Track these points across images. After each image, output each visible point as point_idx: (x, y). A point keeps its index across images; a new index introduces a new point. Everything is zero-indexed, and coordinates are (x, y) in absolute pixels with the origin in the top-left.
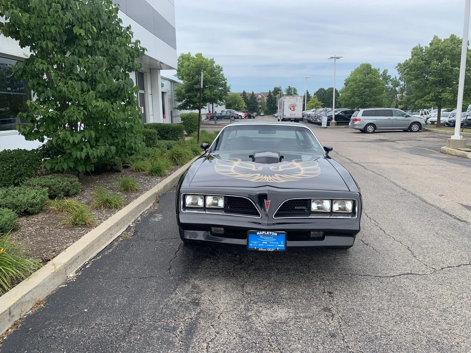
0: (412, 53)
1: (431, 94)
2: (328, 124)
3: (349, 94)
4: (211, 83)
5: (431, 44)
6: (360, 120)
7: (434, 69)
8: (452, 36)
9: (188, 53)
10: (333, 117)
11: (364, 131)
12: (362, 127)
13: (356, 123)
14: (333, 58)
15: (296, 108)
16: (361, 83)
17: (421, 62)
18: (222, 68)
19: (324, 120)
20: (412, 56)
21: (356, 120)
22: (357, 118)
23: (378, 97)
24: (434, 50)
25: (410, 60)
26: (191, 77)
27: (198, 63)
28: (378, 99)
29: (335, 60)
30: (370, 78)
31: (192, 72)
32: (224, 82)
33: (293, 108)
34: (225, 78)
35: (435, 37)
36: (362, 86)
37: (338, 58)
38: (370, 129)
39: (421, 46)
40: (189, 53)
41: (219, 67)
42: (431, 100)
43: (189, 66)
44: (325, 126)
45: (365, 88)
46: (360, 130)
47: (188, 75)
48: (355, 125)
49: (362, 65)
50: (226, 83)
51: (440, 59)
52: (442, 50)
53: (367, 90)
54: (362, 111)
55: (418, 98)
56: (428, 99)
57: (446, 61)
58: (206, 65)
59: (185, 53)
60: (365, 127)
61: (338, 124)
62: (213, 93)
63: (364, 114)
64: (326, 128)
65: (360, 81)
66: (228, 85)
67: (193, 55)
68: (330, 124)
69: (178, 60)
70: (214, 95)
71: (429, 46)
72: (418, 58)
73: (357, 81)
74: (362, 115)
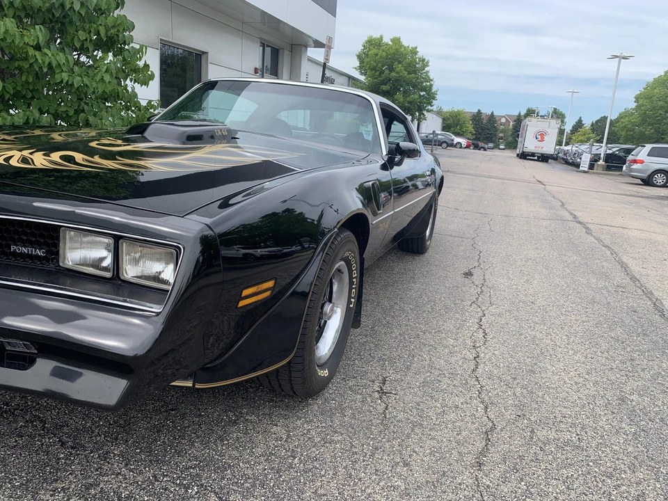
2: (591, 167)
3: (636, 119)
4: (408, 84)
6: (642, 162)
9: (379, 36)
10: (602, 156)
11: (648, 182)
12: (645, 175)
13: (635, 166)
14: (617, 57)
15: (546, 138)
16: (661, 103)
18: (428, 63)
19: (586, 160)
21: (635, 162)
22: (638, 158)
26: (378, 73)
27: (391, 51)
29: (620, 62)
31: (380, 65)
32: (428, 84)
33: (541, 136)
34: (431, 78)
36: (662, 107)
37: (625, 58)
38: (660, 179)
40: (381, 37)
41: (423, 60)
43: (377, 55)
44: (586, 169)
46: (642, 180)
47: (373, 69)
48: (631, 170)
50: (431, 85)
54: (649, 147)
58: (405, 56)
59: (374, 37)
60: (650, 176)
61: (608, 168)
62: (408, 99)
63: (652, 153)
64: (585, 172)
65: (660, 100)
66: (434, 89)
67: (387, 40)
68: (596, 166)
69: (364, 46)
70: (410, 103)
73: (654, 99)
74: (649, 155)
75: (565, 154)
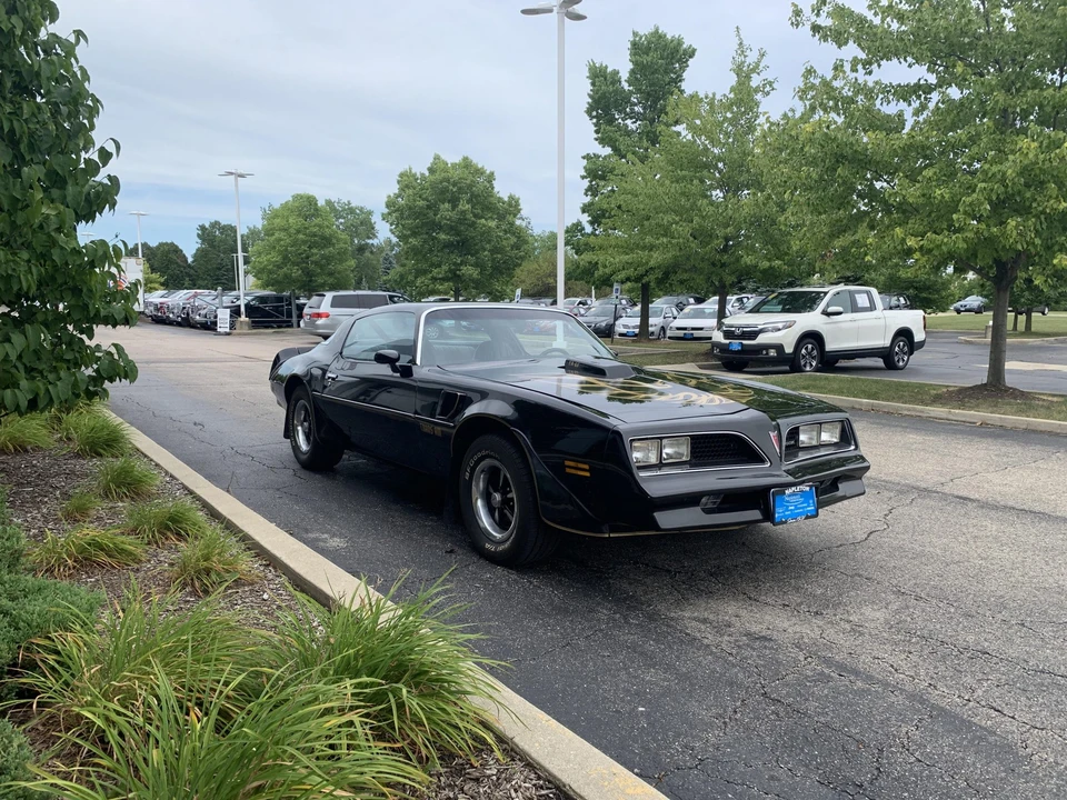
0: (399, 182)
1: (444, 267)
2: (232, 326)
3: (275, 257)
5: (431, 170)
6: (327, 316)
7: (445, 218)
8: (465, 159)
10: (243, 309)
13: (320, 322)
14: (232, 174)
16: (301, 236)
17: (422, 203)
19: (224, 316)
20: (402, 189)
21: (319, 316)
22: (321, 311)
23: (339, 267)
24: (441, 182)
25: (398, 196)
28: (339, 273)
29: (236, 181)
30: (320, 226)
35: (437, 158)
36: (304, 242)
37: (242, 176)
39: (413, 171)
42: (444, 279)
44: (228, 330)
45: (310, 247)
48: (318, 327)
49: (297, 197)
51: (454, 202)
52: (454, 184)
53: (315, 251)
54: (329, 296)
55: (420, 273)
56: (440, 276)
57: (464, 206)
61: (256, 325)
63: (336, 303)
64: (228, 334)
65: (298, 232)
68: (238, 326)
71: (427, 174)
72: (415, 194)
73: (292, 231)
74: (332, 306)
75: (157, 309)
